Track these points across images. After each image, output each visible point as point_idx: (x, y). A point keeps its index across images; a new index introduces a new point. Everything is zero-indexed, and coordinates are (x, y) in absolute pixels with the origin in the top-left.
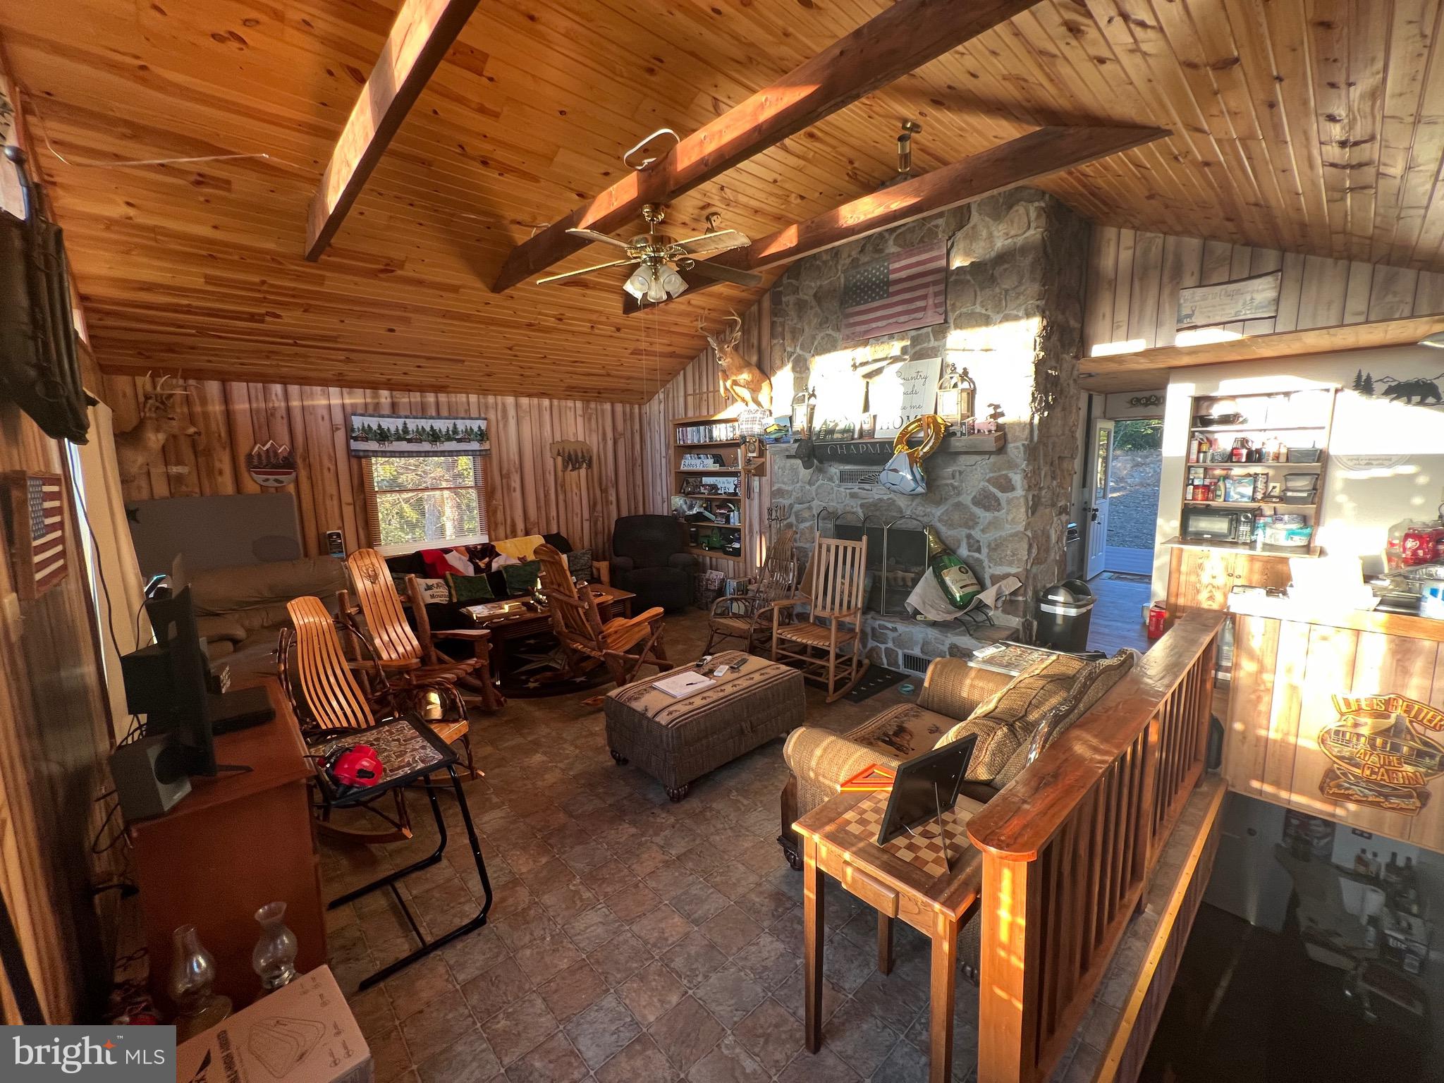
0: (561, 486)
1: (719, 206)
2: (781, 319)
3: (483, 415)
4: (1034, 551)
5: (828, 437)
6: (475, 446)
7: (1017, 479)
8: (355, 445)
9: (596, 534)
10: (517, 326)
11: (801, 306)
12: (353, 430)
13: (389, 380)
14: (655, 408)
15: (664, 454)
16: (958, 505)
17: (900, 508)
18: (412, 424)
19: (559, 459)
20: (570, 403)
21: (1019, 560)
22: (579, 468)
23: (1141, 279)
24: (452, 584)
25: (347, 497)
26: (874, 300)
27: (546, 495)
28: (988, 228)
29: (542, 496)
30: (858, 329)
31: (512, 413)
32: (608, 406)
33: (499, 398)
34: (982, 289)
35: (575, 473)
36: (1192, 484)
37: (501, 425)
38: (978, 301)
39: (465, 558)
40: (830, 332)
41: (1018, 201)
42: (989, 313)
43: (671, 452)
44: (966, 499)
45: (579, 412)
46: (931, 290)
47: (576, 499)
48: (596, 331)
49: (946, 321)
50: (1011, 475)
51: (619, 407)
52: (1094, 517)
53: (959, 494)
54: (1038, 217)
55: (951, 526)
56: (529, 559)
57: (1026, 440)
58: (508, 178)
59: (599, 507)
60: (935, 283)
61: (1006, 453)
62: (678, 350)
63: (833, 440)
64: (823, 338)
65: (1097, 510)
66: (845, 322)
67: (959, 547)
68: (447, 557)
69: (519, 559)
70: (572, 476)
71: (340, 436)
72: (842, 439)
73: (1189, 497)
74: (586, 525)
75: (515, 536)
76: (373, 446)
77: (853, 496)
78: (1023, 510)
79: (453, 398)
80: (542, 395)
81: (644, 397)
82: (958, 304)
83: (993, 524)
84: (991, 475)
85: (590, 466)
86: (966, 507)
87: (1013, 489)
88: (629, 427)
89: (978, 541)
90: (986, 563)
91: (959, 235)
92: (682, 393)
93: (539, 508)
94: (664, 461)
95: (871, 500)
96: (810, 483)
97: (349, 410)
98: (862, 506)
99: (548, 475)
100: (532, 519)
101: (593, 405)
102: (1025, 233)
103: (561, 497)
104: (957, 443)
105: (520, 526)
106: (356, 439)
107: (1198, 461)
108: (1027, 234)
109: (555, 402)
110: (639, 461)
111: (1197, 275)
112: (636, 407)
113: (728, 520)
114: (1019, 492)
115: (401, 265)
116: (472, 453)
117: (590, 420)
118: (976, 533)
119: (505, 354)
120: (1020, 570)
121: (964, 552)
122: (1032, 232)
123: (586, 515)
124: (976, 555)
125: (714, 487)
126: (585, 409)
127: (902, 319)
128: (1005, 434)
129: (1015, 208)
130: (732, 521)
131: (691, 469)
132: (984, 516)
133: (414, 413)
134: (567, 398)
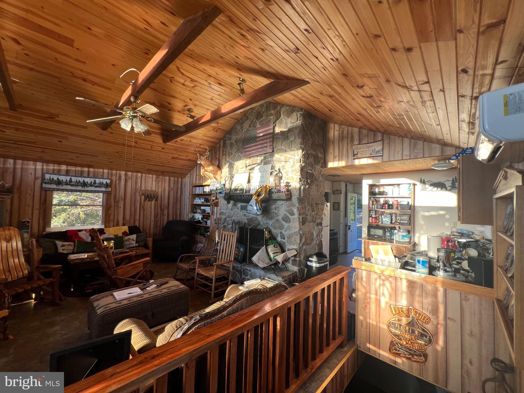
0: (142, 207)
1: (191, 106)
2: (225, 149)
3: (109, 178)
4: (303, 240)
5: (235, 192)
6: (103, 189)
7: (295, 211)
8: (44, 185)
9: (157, 226)
10: (118, 144)
11: (231, 145)
12: (45, 180)
13: (65, 161)
14: (187, 180)
15: (188, 197)
16: (277, 220)
17: (259, 220)
18: (74, 179)
19: (143, 197)
20: (151, 176)
21: (297, 243)
22: (151, 201)
23: (342, 141)
24: (76, 245)
25: (37, 206)
26: (252, 143)
27: (135, 211)
28: (286, 120)
29: (133, 210)
30: (248, 153)
31: (123, 177)
32: (167, 178)
33: (118, 172)
34: (284, 140)
35: (150, 202)
36: (371, 217)
37: (117, 182)
38: (283, 145)
39: (88, 234)
40: (240, 154)
41: (294, 111)
42: (286, 149)
43: (191, 196)
44: (280, 218)
45: (154, 179)
46: (268, 140)
47: (149, 213)
48: (153, 149)
49: (273, 151)
50: (293, 209)
51: (172, 179)
52: (349, 229)
53: (277, 216)
54: (300, 117)
55: (275, 228)
56: (119, 236)
57: (298, 195)
58: (96, 87)
59: (159, 216)
60: (270, 138)
61: (292, 200)
62: (192, 159)
63: (236, 193)
64: (237, 156)
65: (350, 226)
66: (243, 151)
67: (277, 237)
68: (79, 233)
69: (114, 235)
70: (148, 203)
71: (39, 182)
72: (239, 193)
73: (371, 221)
74: (152, 223)
75: (118, 226)
76: (54, 186)
77: (245, 215)
78: (298, 223)
79: (96, 170)
80: (138, 172)
81: (183, 175)
82: (277, 146)
83: (289, 228)
84: (287, 209)
85: (157, 200)
86: (280, 221)
87: (294, 214)
88: (176, 186)
89: (284, 235)
90: (286, 244)
91: (277, 122)
92: (195, 175)
93: (131, 215)
94: (188, 199)
95: (250, 217)
96: (232, 210)
97: (45, 171)
98: (247, 219)
99: (137, 202)
100: (127, 219)
101: (161, 177)
102: (296, 122)
103: (142, 212)
104: (275, 196)
105: (121, 222)
106: (45, 183)
107: (372, 208)
108: (297, 122)
109: (144, 175)
110: (179, 200)
111: (358, 140)
112: (180, 180)
113: (206, 224)
114: (296, 216)
115: (58, 116)
116: (102, 192)
117: (158, 183)
118: (283, 231)
119: (116, 155)
120: (297, 247)
121: (279, 239)
122: (298, 122)
123: (153, 219)
124: (283, 240)
125: (204, 211)
126: (157, 178)
127: (260, 150)
128: (291, 193)
129: (293, 113)
130: (208, 224)
131: (197, 203)
132: (286, 225)
133: (77, 175)
134: (149, 174)
